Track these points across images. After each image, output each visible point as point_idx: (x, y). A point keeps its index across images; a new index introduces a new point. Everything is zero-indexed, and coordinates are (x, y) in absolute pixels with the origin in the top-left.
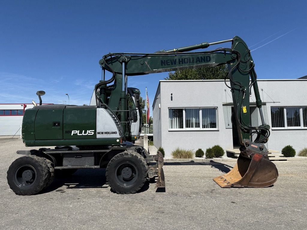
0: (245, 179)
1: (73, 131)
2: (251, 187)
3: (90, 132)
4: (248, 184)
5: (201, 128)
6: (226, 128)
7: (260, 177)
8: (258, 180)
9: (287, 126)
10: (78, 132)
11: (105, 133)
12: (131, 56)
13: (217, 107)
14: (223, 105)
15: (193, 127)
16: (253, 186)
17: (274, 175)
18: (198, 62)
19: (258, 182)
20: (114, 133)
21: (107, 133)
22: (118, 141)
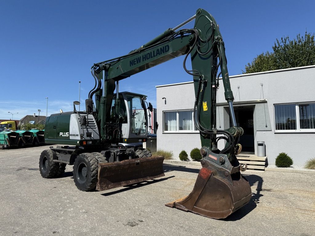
0: (190, 201)
1: (60, 133)
2: (196, 213)
4: (193, 209)
5: (193, 131)
7: (209, 203)
8: (206, 205)
9: (301, 128)
10: (62, 133)
12: (110, 62)
15: (186, 129)
16: (199, 212)
17: (229, 203)
18: (158, 55)
19: (205, 208)
20: (77, 135)
21: (74, 135)
22: (78, 142)
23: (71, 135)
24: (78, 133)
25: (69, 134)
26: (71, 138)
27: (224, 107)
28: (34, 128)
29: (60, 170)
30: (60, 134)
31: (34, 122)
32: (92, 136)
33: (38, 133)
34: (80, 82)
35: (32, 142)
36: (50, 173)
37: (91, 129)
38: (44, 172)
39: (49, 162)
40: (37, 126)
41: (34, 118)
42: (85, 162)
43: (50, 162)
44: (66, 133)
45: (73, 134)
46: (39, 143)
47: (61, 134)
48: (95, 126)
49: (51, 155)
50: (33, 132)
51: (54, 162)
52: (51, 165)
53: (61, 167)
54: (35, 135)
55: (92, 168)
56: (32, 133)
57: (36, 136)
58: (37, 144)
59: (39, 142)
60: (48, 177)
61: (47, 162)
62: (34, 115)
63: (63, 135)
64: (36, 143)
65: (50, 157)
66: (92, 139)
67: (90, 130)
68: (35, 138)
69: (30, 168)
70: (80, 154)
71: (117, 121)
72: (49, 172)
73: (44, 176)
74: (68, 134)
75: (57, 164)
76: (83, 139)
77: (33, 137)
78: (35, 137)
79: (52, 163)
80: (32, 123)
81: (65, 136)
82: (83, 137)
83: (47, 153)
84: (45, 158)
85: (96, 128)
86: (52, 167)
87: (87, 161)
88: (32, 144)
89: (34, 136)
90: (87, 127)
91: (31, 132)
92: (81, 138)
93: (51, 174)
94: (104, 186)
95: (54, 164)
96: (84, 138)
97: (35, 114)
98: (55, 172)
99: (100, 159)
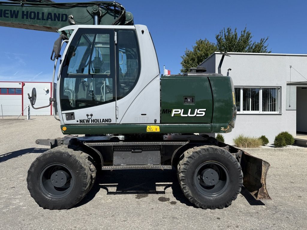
5: (260, 111)
13: (281, 87)
14: (288, 84)
15: (249, 110)
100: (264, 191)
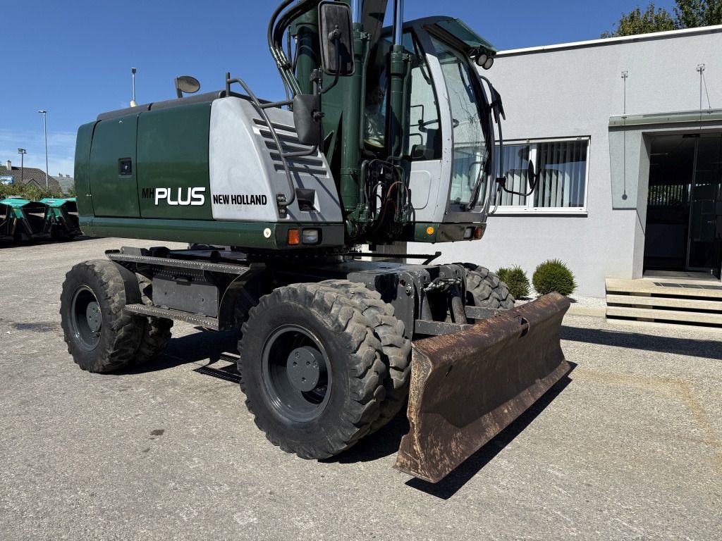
1: (158, 190)
3: (195, 196)
5: (529, 208)
6: (614, 209)
10: (167, 192)
11: (233, 200)
13: (590, 136)
20: (260, 200)
21: (238, 200)
22: (267, 233)
23: (217, 199)
24: (264, 188)
25: (207, 194)
26: (219, 211)
27: (643, 133)
28: (14, 195)
29: (151, 341)
30: (158, 197)
31: (10, 179)
32: (317, 205)
33: (26, 209)
34: (134, 71)
35: (13, 233)
36: (112, 355)
37: (308, 175)
38: (87, 348)
39: (106, 312)
40: (21, 191)
41: (9, 171)
42: (318, 329)
43: (110, 313)
44: (191, 192)
45: (231, 192)
46: (33, 236)
47: (161, 193)
48: (320, 163)
49: (111, 283)
50: (13, 205)
51: (126, 312)
52: (115, 323)
53: (154, 329)
54: (20, 214)
55: (359, 361)
56: (10, 207)
57: (23, 216)
58: (27, 239)
59: (31, 232)
60: (105, 371)
61: (94, 311)
62: (7, 165)
63: (174, 197)
64: (24, 237)
65: (109, 291)
66: (320, 220)
67: (308, 181)
68: (20, 221)
69: (19, 321)
70: (282, 289)
71: (394, 149)
72: (111, 352)
73: (86, 363)
74: (202, 196)
75: (139, 319)
76: (288, 217)
77: (12, 220)
78: (18, 219)
79: (121, 317)
80: (7, 183)
81: (186, 203)
82: (287, 211)
83: (95, 274)
84: (87, 292)
85: (324, 173)
86: (121, 333)
87: (328, 323)
88: (12, 238)
89: (15, 216)
90: (297, 165)
91: (5, 205)
92: (282, 215)
93: (116, 359)
94: (438, 451)
95: (130, 321)
96: (292, 216)
97: (9, 161)
98: (131, 351)
99: (373, 311)
100: (415, 448)
